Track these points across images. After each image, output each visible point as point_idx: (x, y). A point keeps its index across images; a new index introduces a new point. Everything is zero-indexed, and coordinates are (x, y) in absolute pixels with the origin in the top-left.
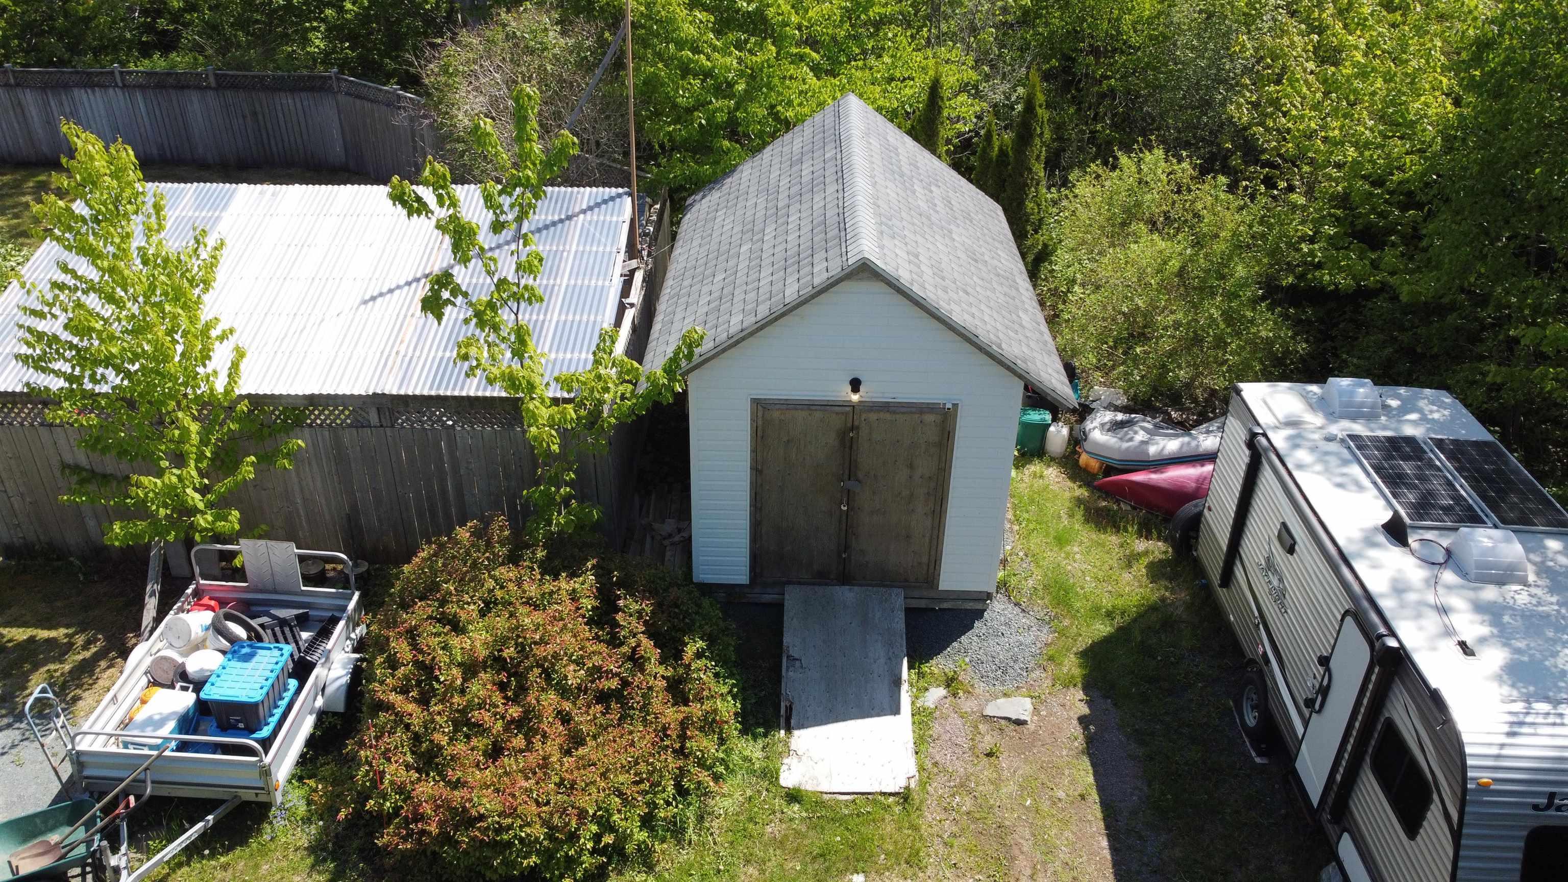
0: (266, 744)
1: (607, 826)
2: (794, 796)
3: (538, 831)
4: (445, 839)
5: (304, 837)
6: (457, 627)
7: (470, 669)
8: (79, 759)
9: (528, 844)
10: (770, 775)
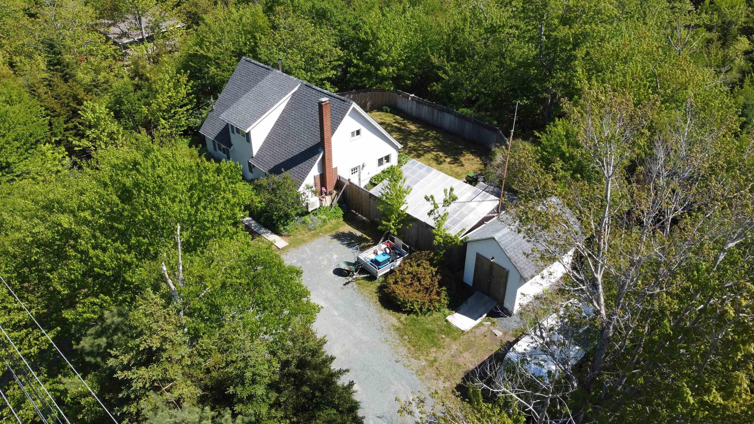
0: (379, 269)
1: (412, 305)
2: (447, 321)
3: (401, 299)
4: (390, 293)
5: (379, 285)
6: (411, 266)
7: (409, 273)
8: (358, 258)
9: (400, 300)
10: (445, 316)
